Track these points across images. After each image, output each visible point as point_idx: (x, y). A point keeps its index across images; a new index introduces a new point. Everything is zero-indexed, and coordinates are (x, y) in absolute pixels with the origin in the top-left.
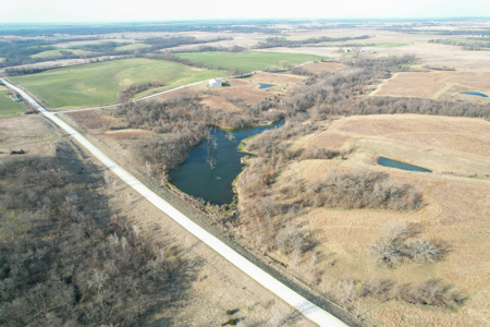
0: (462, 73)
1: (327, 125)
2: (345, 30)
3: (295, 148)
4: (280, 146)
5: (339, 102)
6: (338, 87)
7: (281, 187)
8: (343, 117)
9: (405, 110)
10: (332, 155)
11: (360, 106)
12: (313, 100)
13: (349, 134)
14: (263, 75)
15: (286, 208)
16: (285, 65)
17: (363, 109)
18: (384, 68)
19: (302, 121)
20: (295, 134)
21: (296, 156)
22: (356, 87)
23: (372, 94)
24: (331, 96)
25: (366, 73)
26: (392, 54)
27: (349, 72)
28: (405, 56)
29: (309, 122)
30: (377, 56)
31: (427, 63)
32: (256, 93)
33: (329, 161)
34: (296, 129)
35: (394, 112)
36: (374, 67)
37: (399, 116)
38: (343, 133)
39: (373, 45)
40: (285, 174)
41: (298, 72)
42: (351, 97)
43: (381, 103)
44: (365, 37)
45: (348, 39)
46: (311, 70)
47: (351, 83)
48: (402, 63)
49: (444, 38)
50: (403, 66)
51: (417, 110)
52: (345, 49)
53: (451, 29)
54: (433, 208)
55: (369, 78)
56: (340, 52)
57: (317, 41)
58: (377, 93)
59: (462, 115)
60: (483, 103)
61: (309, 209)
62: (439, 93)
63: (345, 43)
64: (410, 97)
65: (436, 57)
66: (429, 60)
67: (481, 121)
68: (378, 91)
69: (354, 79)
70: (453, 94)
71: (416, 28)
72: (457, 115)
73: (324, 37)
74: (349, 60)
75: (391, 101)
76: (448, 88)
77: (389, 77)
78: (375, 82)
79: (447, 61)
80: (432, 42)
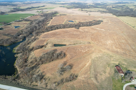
0: (68, 16)
1: (39, 37)
2: (38, 4)
3: (31, 47)
4: (26, 48)
5: (41, 29)
6: (39, 24)
7: (30, 62)
8: (42, 34)
9: (57, 28)
10: (42, 47)
11: (46, 29)
12: (33, 30)
13: (45, 39)
14: (15, 23)
15: (33, 68)
16: (22, 19)
17: (47, 30)
18: (50, 16)
19: (31, 37)
20: (30, 42)
21: (32, 49)
22: (44, 23)
23: (49, 25)
24: (38, 27)
25: (46, 18)
26: (52, 11)
27: (41, 19)
28: (55, 12)
29: (33, 37)
30: (48, 12)
31: (60, 14)
32: (14, 30)
33: (41, 49)
34: (30, 41)
35: (55, 29)
36: (48, 16)
37: (57, 30)
38: (44, 39)
39: (46, 9)
40: (30, 57)
41: (26, 20)
42: (43, 27)
43: (51, 27)
44: (44, 6)
45: (39, 7)
46: (30, 19)
47: (43, 22)
48: (54, 14)
49: (62, 5)
50: (55, 15)
51: (60, 28)
52: (39, 11)
54: (68, 56)
55: (47, 20)
56: (38, 12)
57: (30, 8)
58: (50, 24)
59: (70, 28)
60: (73, 24)
61: (39, 66)
62: (64, 22)
63: (39, 8)
64: (58, 24)
65: (62, 11)
66: (61, 12)
67: (74, 29)
68: (50, 23)
69: (43, 21)
70: (67, 22)
71: (56, 3)
72: (69, 28)
73: (32, 7)
74: (41, 14)
75: (54, 26)
76: (66, 20)
77: (52, 18)
78: (49, 21)
79: (64, 12)
80: (60, 7)
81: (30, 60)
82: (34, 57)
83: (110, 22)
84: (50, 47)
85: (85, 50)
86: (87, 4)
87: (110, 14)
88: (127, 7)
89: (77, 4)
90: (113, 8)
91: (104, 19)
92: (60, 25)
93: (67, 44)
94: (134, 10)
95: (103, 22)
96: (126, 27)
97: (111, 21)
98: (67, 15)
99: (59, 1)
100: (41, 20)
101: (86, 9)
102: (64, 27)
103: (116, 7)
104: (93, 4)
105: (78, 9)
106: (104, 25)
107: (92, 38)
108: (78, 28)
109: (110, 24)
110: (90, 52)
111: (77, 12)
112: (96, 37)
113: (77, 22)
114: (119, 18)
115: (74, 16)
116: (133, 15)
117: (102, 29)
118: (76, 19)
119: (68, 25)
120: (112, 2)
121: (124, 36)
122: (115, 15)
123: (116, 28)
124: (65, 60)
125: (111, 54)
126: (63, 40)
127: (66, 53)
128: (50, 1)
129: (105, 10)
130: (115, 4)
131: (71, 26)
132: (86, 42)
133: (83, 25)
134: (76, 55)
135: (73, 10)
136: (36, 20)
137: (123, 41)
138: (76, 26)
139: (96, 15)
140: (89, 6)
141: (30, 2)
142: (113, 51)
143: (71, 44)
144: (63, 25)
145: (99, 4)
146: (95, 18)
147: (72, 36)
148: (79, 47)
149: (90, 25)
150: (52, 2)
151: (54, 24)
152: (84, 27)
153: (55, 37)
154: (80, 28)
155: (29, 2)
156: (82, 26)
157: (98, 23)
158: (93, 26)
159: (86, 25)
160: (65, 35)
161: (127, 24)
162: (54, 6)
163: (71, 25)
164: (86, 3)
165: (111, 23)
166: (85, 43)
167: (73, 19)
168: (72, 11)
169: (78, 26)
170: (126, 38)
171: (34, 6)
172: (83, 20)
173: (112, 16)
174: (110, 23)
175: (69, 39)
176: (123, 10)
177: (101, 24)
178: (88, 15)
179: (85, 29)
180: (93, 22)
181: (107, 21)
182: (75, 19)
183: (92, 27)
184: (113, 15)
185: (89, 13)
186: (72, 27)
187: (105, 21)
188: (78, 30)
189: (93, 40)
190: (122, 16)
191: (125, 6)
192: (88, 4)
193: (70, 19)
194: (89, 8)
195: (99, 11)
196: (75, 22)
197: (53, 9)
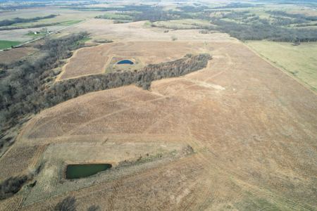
0: (116, 44)
1: (15, 133)
5: (29, 97)
6: (27, 78)
9: (84, 91)
11: (48, 97)
13: (37, 141)
18: (67, 47)
22: (45, 73)
23: (58, 79)
25: (53, 56)
27: (36, 57)
28: (80, 33)
31: (94, 38)
42: (39, 89)
47: (40, 70)
48: (78, 40)
50: (80, 42)
51: (93, 88)
55: (55, 61)
56: (31, 33)
58: (62, 78)
59: (122, 85)
60: (132, 70)
62: (105, 67)
64: (86, 75)
65: (100, 31)
66: (97, 34)
67: (134, 88)
68: (64, 73)
69: (43, 65)
70: (114, 66)
72: (119, 86)
73: (17, 19)
75: (73, 84)
76: (110, 60)
77: (70, 55)
78: (61, 63)
79: (107, 33)
80: (96, 17)
83: (230, 58)
85: (181, 193)
86: (163, 10)
88: (253, 15)
89: (140, 10)
90: (224, 18)
91: (212, 49)
92: (93, 77)
93: (114, 159)
94: (270, 23)
95: (212, 61)
97: (231, 56)
100: (33, 64)
101: (162, 23)
102: (106, 82)
103: (230, 14)
104: (178, 8)
105: (143, 22)
106: (219, 71)
108: (148, 87)
109: (232, 67)
111: (140, 32)
112: (205, 120)
113: (141, 64)
114: (248, 47)
115: (133, 43)
116: (276, 36)
117: (215, 84)
118: (140, 54)
122: (235, 37)
126: (98, 145)
129: (208, 24)
131: (125, 80)
132: (179, 147)
133: (159, 73)
135: (129, 27)
138: (140, 79)
139: (190, 39)
140: (168, 15)
143: (127, 159)
144: (100, 76)
145: (191, 9)
146: (189, 46)
149: (181, 73)
151: (73, 75)
152: (163, 81)
154: (154, 83)
156: (159, 76)
157: (199, 62)
158: (188, 75)
159: (170, 74)
160: (106, 120)
164: (162, 7)
165: (232, 61)
166: (175, 151)
167: (131, 55)
168: (127, 30)
169: (145, 78)
172: (158, 56)
173: (229, 41)
174: (230, 63)
176: (247, 22)
177: (207, 69)
178: (170, 40)
179: (169, 88)
180: (186, 62)
181: (222, 57)
182: (135, 54)
183: (186, 77)
184: (231, 36)
185: (171, 32)
186: (129, 83)
187: (218, 57)
188: (147, 92)
189: (198, 138)
190: (253, 39)
191: (248, 14)
192: (167, 9)
193: (122, 57)
194: (169, 19)
195: (195, 27)
196: (137, 63)
197: (76, 25)
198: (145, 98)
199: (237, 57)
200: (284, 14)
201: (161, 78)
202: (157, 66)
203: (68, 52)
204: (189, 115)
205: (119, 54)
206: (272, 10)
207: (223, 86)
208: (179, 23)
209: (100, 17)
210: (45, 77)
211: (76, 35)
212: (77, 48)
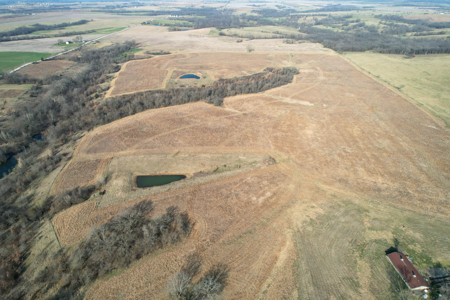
0: (176, 56)
1: (70, 149)
2: (60, 13)
3: (39, 202)
4: (18, 204)
5: (77, 114)
6: (70, 93)
7: (36, 274)
8: (86, 133)
9: (143, 107)
10: (86, 194)
11: (100, 114)
12: (45, 118)
13: (98, 156)
17: (104, 117)
18: (111, 59)
19: (40, 152)
20: (34, 177)
21: (45, 211)
22: (90, 89)
23: (108, 95)
24: (64, 111)
25: (95, 70)
26: (115, 41)
27: (78, 71)
28: (127, 42)
29: (48, 152)
30: (100, 46)
31: (147, 49)
33: (86, 203)
34: (34, 169)
35: (134, 112)
36: (102, 60)
37: (141, 116)
38: (91, 157)
39: (93, 31)
40: (38, 247)
41: (15, 80)
42: (87, 106)
43: (120, 105)
44: (83, 22)
45: (65, 26)
46: (32, 74)
47: (84, 86)
48: (125, 51)
49: (152, 19)
50: (128, 54)
51: (154, 105)
52: (66, 40)
53: (155, 9)
54: (200, 226)
55: (100, 75)
56: (61, 43)
57: (30, 31)
58: (113, 93)
59: (188, 101)
60: (199, 85)
61: (81, 290)
62: (165, 82)
63: (64, 31)
64: (143, 91)
65: (152, 40)
66: (148, 43)
67: (202, 104)
68: (113, 88)
69: (86, 80)
70: (176, 80)
71: (127, 9)
72: (185, 102)
73: (37, 25)
74: (73, 55)
75: (128, 100)
76: (170, 74)
77: (117, 69)
78: (108, 78)
79: (161, 43)
80: (144, 23)
81: (35, 268)
82: (56, 250)
83: (321, 72)
84: (120, 194)
85: (263, 195)
86: (234, 13)
87: (314, 45)
88: (357, 21)
89: (203, 14)
90: (317, 24)
91: (300, 62)
92: (152, 93)
93: (188, 170)
94: (380, 31)
95: (299, 76)
96: (378, 89)
97: (324, 70)
98: (173, 53)
99: (139, 5)
100: (75, 77)
101: (233, 31)
102: (169, 98)
103: (326, 20)
104: (254, 11)
105: (207, 30)
106: (307, 87)
107: (276, 137)
108: (220, 103)
109: (324, 82)
110: (282, 202)
111: (204, 41)
112: (289, 134)
113: (210, 78)
115: (197, 55)
117: (302, 100)
118: (207, 68)
119: (183, 94)
120: (310, 5)
121: (382, 124)
122: (330, 47)
123: (347, 94)
124: (192, 251)
125: (357, 202)
126: (169, 157)
127: (190, 215)
128: (104, 4)
129: (295, 32)
130: (320, 10)
131: (192, 96)
132: (260, 158)
133: (233, 89)
134: (231, 222)
135: (190, 35)
136: (57, 78)
137: (385, 143)
138: (210, 94)
139: (270, 49)
140: (241, 21)
141: (29, 7)
142: (362, 189)
143: (202, 169)
144: (161, 92)
145: (272, 13)
146: (269, 59)
147: (205, 136)
148: (235, 183)
149: (260, 89)
150: (114, 7)
151: (127, 90)
152: (238, 97)
153: (136, 146)
154: (227, 100)
155: (22, 5)
156: (234, 92)
157: (284, 77)
158: (269, 91)
159: (247, 90)
160: (174, 134)
161: (375, 79)
162: (123, 21)
163: (191, 90)
164: (232, 10)
165: (325, 75)
166: (255, 162)
167: (196, 68)
168: (188, 39)
169: (217, 93)
170: (388, 129)
171: (43, 22)
172: (230, 69)
173: (321, 52)
174: (322, 78)
175: (191, 150)
176: (349, 29)
177: (293, 84)
178: (246, 51)
179: (245, 104)
180: (266, 76)
181: (312, 71)
182: (201, 67)
183: (267, 93)
184: (325, 47)
185: (246, 42)
186: (197, 99)
187: (307, 71)
188: (219, 108)
189: (281, 150)
190: (353, 50)
191: (351, 19)
192: (239, 13)
193: (185, 70)
194: (243, 26)
195: (278, 35)
196: (205, 77)
197: (118, 33)
198: (218, 114)
199: (331, 70)
200: (400, 19)
201: (236, 94)
202: (229, 81)
203: (115, 65)
204: (271, 129)
205: (180, 67)
206: (384, 14)
207: (311, 102)
208: (256, 31)
209: (148, 23)
210: (91, 93)
211: (121, 45)
212: (125, 61)
